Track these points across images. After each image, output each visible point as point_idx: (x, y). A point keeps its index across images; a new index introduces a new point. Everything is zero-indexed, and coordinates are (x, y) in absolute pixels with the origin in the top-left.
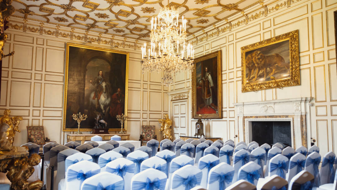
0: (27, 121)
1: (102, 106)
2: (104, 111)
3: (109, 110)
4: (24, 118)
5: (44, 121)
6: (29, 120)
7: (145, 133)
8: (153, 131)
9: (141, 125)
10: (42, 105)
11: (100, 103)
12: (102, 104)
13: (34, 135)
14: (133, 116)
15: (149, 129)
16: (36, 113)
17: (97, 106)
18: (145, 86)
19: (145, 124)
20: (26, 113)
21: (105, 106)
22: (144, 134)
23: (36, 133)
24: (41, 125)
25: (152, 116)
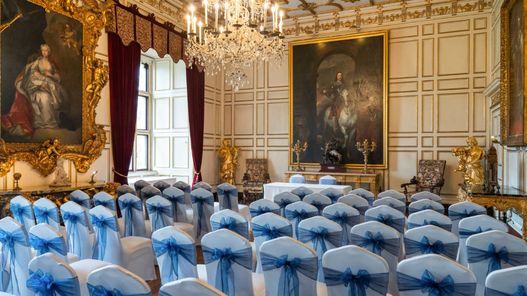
0: (251, 152)
1: (343, 129)
2: (346, 137)
3: (356, 134)
4: (242, 148)
5: (269, 152)
6: (253, 151)
7: (423, 173)
8: (437, 170)
9: (420, 158)
10: (266, 133)
11: (340, 125)
12: (343, 125)
13: (252, 170)
14: (402, 142)
15: (430, 167)
16: (260, 142)
17: (335, 129)
18: (428, 86)
19: (428, 157)
20: (249, 143)
21: (349, 129)
22: (420, 175)
23: (254, 168)
24: (266, 158)
25: (443, 142)
